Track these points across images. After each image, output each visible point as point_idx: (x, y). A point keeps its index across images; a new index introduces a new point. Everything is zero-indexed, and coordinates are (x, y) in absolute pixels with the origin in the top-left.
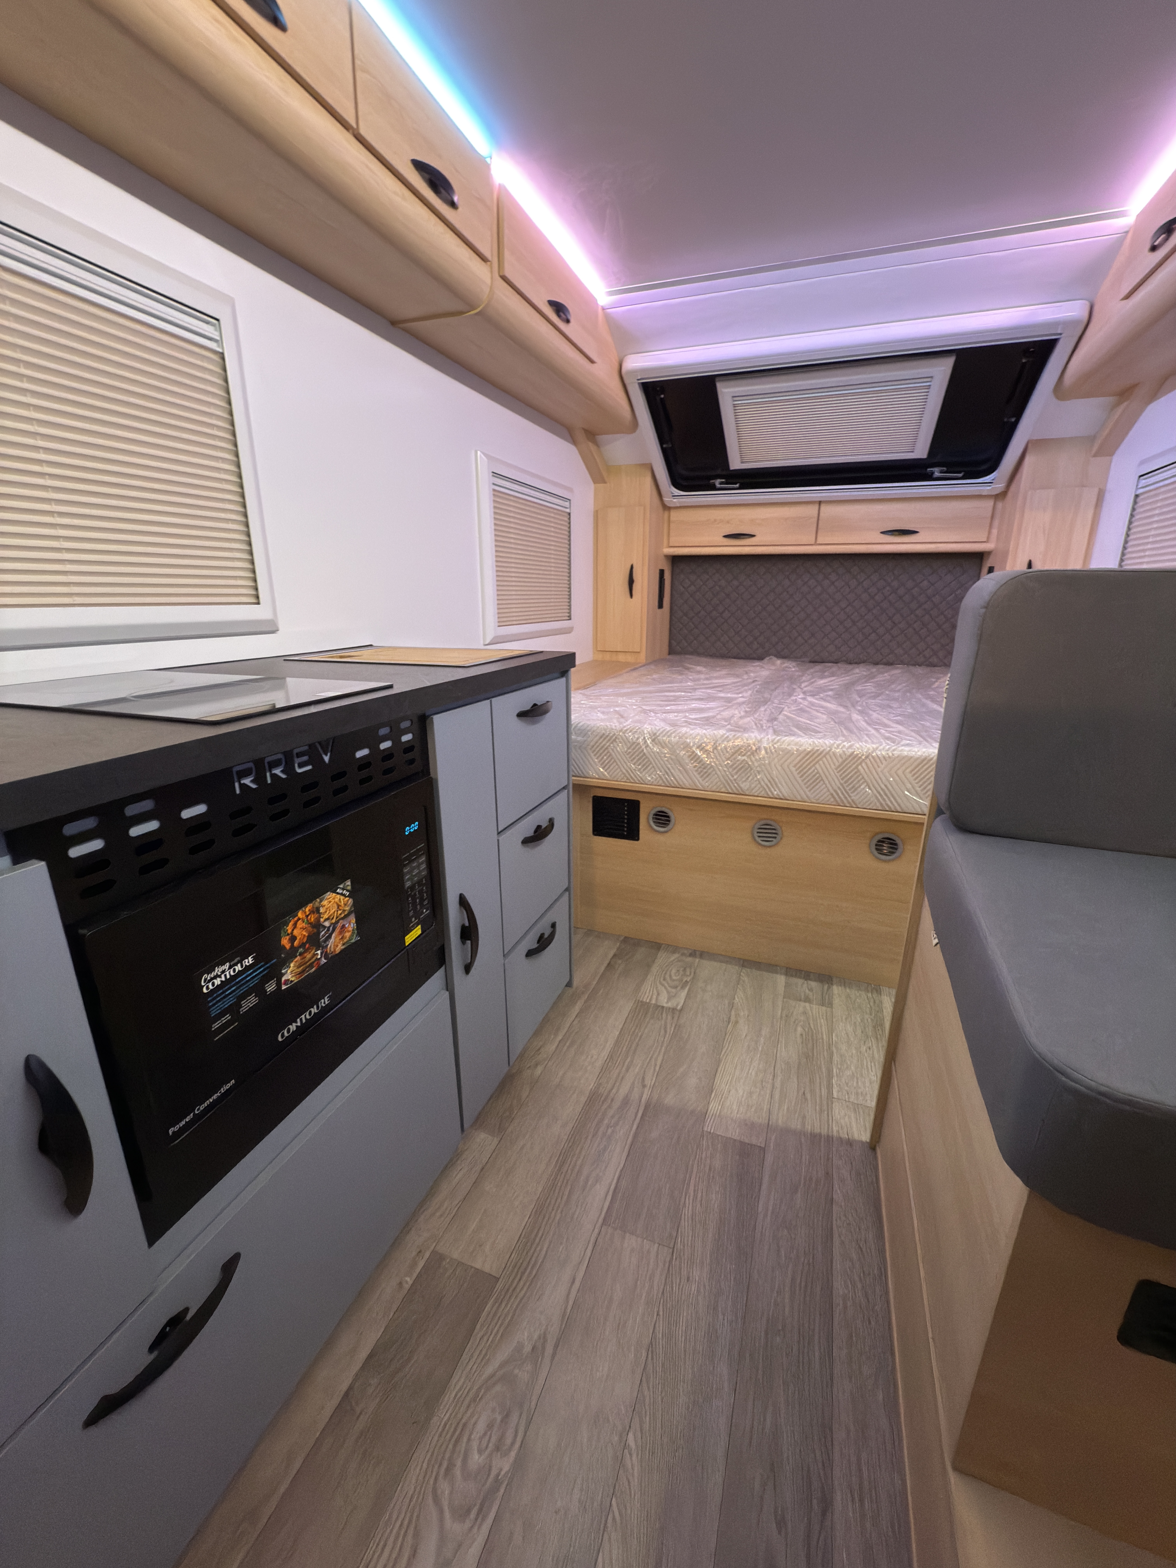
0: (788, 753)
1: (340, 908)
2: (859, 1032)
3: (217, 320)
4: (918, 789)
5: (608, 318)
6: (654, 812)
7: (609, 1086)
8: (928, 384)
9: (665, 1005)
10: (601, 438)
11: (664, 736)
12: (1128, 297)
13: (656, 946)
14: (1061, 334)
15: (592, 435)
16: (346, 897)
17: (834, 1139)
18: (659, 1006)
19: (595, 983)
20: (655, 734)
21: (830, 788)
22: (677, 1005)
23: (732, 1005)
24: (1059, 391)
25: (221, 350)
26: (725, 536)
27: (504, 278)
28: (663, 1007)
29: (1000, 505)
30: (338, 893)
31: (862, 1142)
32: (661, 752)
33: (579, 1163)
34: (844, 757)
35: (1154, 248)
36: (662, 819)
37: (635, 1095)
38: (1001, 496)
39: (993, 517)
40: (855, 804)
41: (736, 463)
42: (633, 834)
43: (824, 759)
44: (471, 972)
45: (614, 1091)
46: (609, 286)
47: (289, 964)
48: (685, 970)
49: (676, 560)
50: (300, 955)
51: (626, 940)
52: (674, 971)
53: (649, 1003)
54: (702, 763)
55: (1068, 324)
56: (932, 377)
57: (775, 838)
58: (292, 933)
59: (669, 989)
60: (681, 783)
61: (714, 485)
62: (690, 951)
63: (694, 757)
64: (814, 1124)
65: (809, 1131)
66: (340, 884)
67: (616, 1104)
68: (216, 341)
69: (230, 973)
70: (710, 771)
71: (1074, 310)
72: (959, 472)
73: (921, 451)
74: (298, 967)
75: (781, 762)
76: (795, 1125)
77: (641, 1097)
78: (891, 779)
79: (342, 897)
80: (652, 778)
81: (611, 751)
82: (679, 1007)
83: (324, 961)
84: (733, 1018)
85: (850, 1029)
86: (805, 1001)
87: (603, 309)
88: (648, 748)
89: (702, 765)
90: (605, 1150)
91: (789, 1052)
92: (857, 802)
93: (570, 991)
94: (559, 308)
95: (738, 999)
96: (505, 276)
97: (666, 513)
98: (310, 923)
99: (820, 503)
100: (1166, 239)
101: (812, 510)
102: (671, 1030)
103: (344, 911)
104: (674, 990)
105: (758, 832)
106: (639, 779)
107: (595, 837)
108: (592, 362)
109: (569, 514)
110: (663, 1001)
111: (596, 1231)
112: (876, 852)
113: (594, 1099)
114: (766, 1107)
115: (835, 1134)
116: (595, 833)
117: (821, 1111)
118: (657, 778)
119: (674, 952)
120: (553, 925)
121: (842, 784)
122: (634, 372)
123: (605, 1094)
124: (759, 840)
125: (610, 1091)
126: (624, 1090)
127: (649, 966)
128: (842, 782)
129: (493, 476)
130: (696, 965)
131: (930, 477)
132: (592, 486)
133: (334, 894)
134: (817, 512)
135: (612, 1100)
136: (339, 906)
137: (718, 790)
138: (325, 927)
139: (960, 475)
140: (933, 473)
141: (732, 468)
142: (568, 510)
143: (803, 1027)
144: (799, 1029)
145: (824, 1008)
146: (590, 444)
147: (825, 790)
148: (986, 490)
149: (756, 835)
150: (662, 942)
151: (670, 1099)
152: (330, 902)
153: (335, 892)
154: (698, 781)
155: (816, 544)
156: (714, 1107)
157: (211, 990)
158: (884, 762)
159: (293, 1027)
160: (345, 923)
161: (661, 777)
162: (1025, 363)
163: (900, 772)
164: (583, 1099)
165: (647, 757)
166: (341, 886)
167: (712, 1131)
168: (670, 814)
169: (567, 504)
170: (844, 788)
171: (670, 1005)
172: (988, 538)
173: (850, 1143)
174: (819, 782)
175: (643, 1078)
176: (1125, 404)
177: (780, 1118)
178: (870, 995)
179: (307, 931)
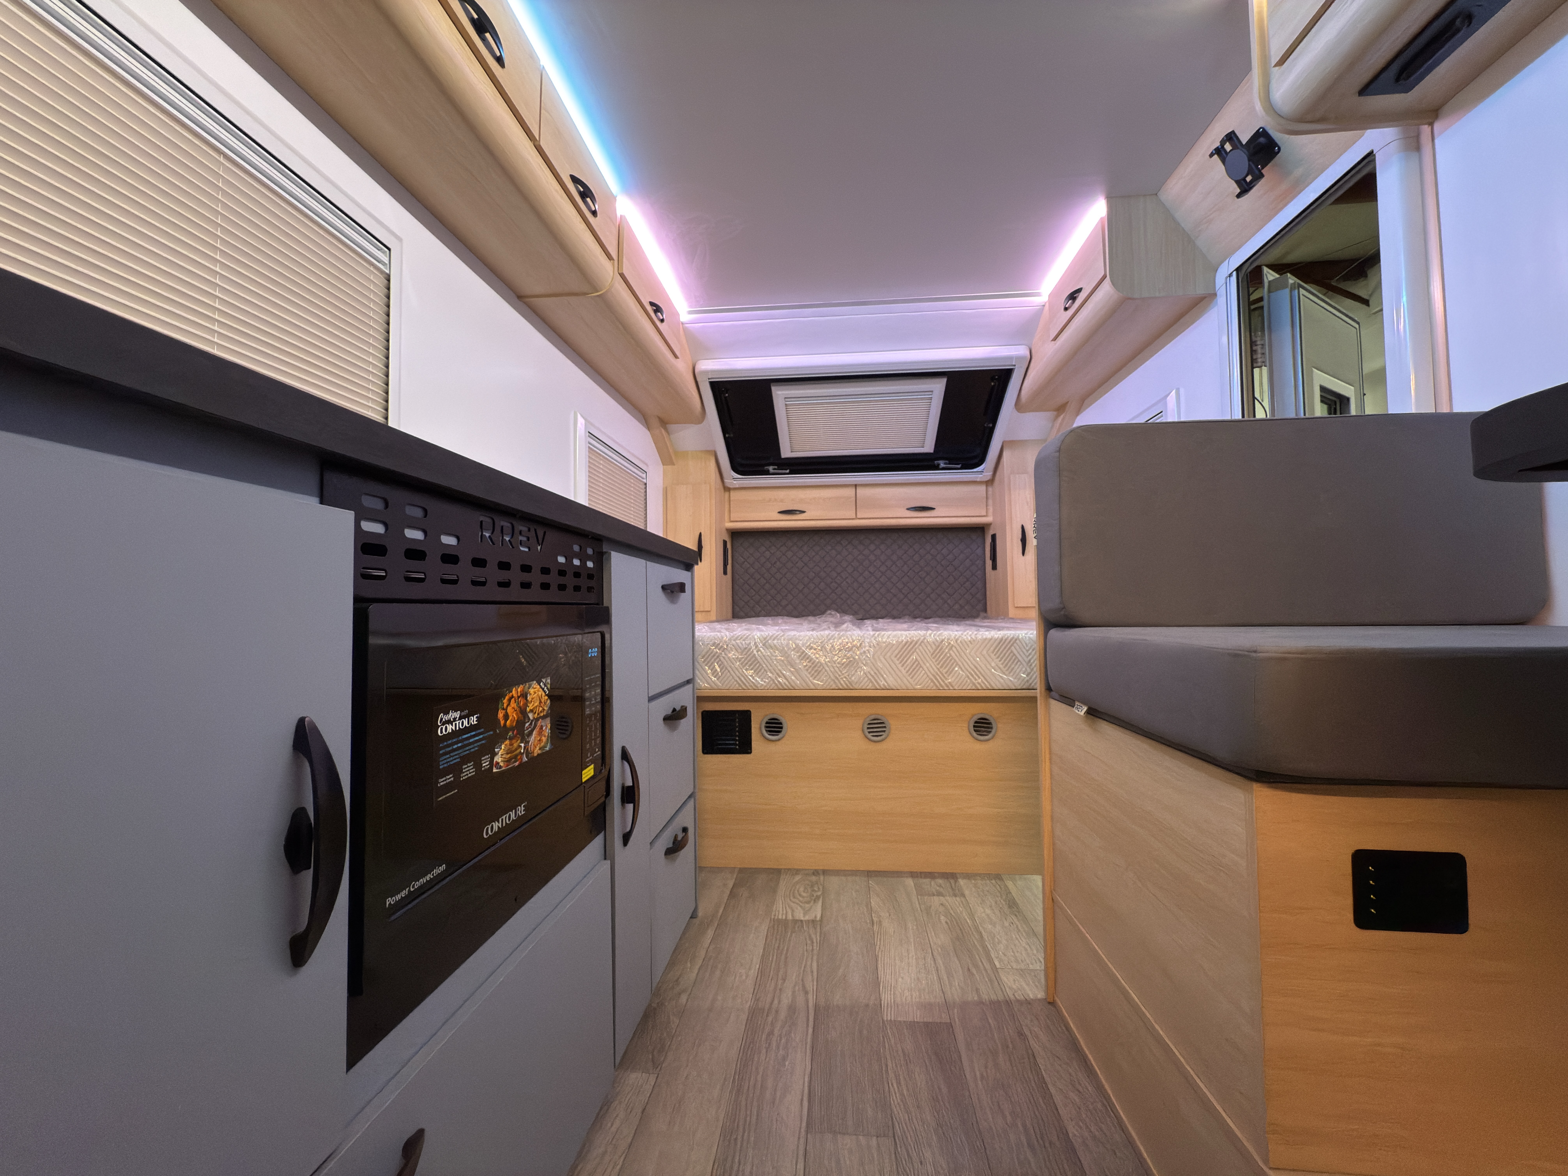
0: (889, 645)
1: (541, 704)
2: (997, 912)
3: (389, 249)
4: (1001, 666)
5: (685, 330)
6: (766, 720)
7: (769, 1000)
8: (930, 396)
9: (802, 919)
10: (672, 427)
11: (774, 640)
12: (1055, 339)
13: (776, 873)
14: (1015, 366)
15: (664, 423)
16: (546, 695)
17: (1013, 1002)
18: (797, 921)
19: (721, 911)
20: (765, 639)
21: (929, 674)
22: (816, 917)
23: (871, 910)
24: (1019, 406)
25: (388, 272)
26: (779, 512)
27: (622, 276)
28: (802, 921)
29: (990, 489)
30: (541, 687)
31: (1039, 1000)
32: (773, 655)
33: (759, 1078)
34: (937, 644)
35: (1066, 309)
36: (774, 727)
37: (800, 999)
38: (990, 483)
39: (987, 498)
40: (953, 687)
41: (786, 452)
42: (745, 747)
43: (920, 647)
44: (628, 845)
45: (776, 1002)
46: (690, 306)
47: (501, 745)
48: (812, 886)
49: (736, 535)
50: (509, 739)
51: (742, 870)
52: (802, 889)
53: (786, 919)
54: (812, 662)
55: (1019, 358)
56: (932, 391)
57: (884, 731)
58: (506, 709)
59: (803, 905)
60: (793, 684)
61: (768, 471)
62: (812, 871)
63: (804, 656)
64: (988, 993)
65: (987, 1000)
66: (543, 678)
67: (783, 1015)
68: (384, 264)
69: (459, 724)
70: (820, 669)
71: (1021, 351)
72: (958, 464)
73: (929, 447)
74: (507, 754)
75: (883, 654)
76: (972, 997)
77: (807, 1001)
78: (978, 659)
79: (543, 694)
80: (765, 682)
81: (722, 659)
82: (818, 918)
83: (525, 759)
84: (875, 919)
85: (988, 911)
86: (938, 895)
87: (682, 324)
88: (759, 653)
89: (813, 664)
90: (784, 1059)
91: (941, 939)
92: (954, 684)
93: (696, 921)
94: (657, 309)
95: (874, 902)
96: (623, 274)
97: (727, 494)
98: (520, 707)
99: (856, 486)
100: (1073, 302)
101: (850, 492)
102: (816, 938)
103: (544, 709)
104: (807, 905)
105: (868, 728)
106: (752, 685)
107: (706, 755)
108: (676, 357)
109: (646, 484)
110: (800, 915)
111: (802, 1141)
112: (975, 734)
113: (755, 1015)
114: (937, 987)
115: (1012, 997)
116: (705, 751)
117: (991, 980)
118: (770, 681)
119: (797, 874)
120: (685, 830)
121: (939, 669)
122: (706, 372)
123: (767, 1006)
124: (869, 736)
125: (772, 1003)
126: (786, 999)
127: (774, 891)
128: (938, 667)
129: (589, 436)
130: (822, 882)
131: (937, 468)
132: (661, 467)
133: (538, 686)
134: (854, 492)
135: (777, 1012)
136: (540, 702)
137: (828, 687)
138: (529, 719)
139: (959, 466)
140: (939, 465)
141: (783, 455)
142: (645, 481)
143: (946, 916)
144: (942, 918)
145: (958, 899)
146: (663, 431)
147: (926, 676)
148: (979, 477)
149: (866, 731)
150: (781, 867)
151: (838, 999)
152: (535, 693)
153: (539, 683)
154: (809, 680)
155: (856, 518)
156: (886, 998)
157: (444, 735)
158: (970, 645)
159: (496, 826)
160: (543, 724)
161: (773, 680)
162: (994, 385)
163: (985, 652)
164: (744, 1017)
165: (759, 662)
166: (544, 680)
167: (893, 1020)
168: (782, 720)
169: (644, 476)
170: (940, 672)
171: (807, 918)
172: (987, 512)
173: (1028, 1002)
174: (919, 669)
175: (804, 986)
176: (1062, 416)
177: (955, 993)
178: (993, 881)
179: (517, 714)
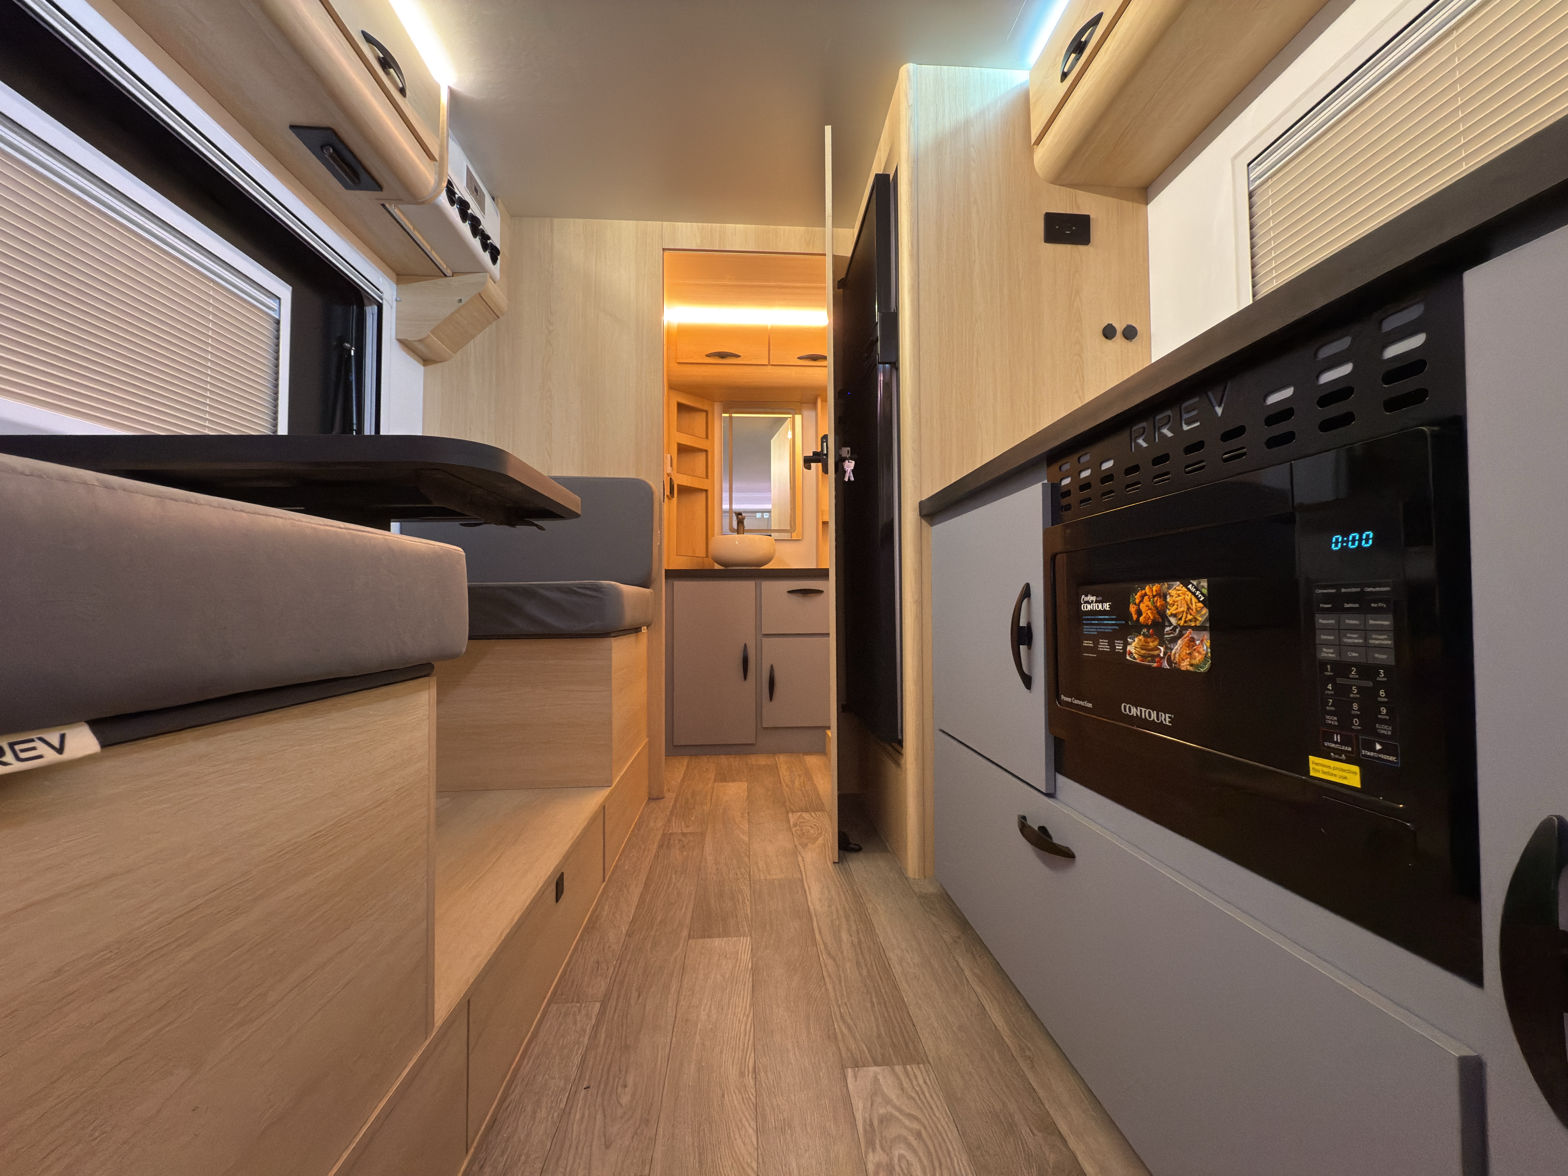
1: (1191, 611)
16: (1200, 601)
30: (1189, 589)
47: (1134, 638)
50: (1144, 635)
58: (1139, 606)
66: (1194, 579)
69: (1096, 607)
74: (1142, 649)
79: (1194, 600)
83: (1166, 663)
98: (1156, 607)
103: (1196, 619)
133: (1184, 589)
136: (1189, 608)
138: (1171, 624)
152: (1179, 596)
153: (1186, 586)
159: (1134, 710)
160: (1195, 637)
166: (1195, 583)
179: (1152, 613)
